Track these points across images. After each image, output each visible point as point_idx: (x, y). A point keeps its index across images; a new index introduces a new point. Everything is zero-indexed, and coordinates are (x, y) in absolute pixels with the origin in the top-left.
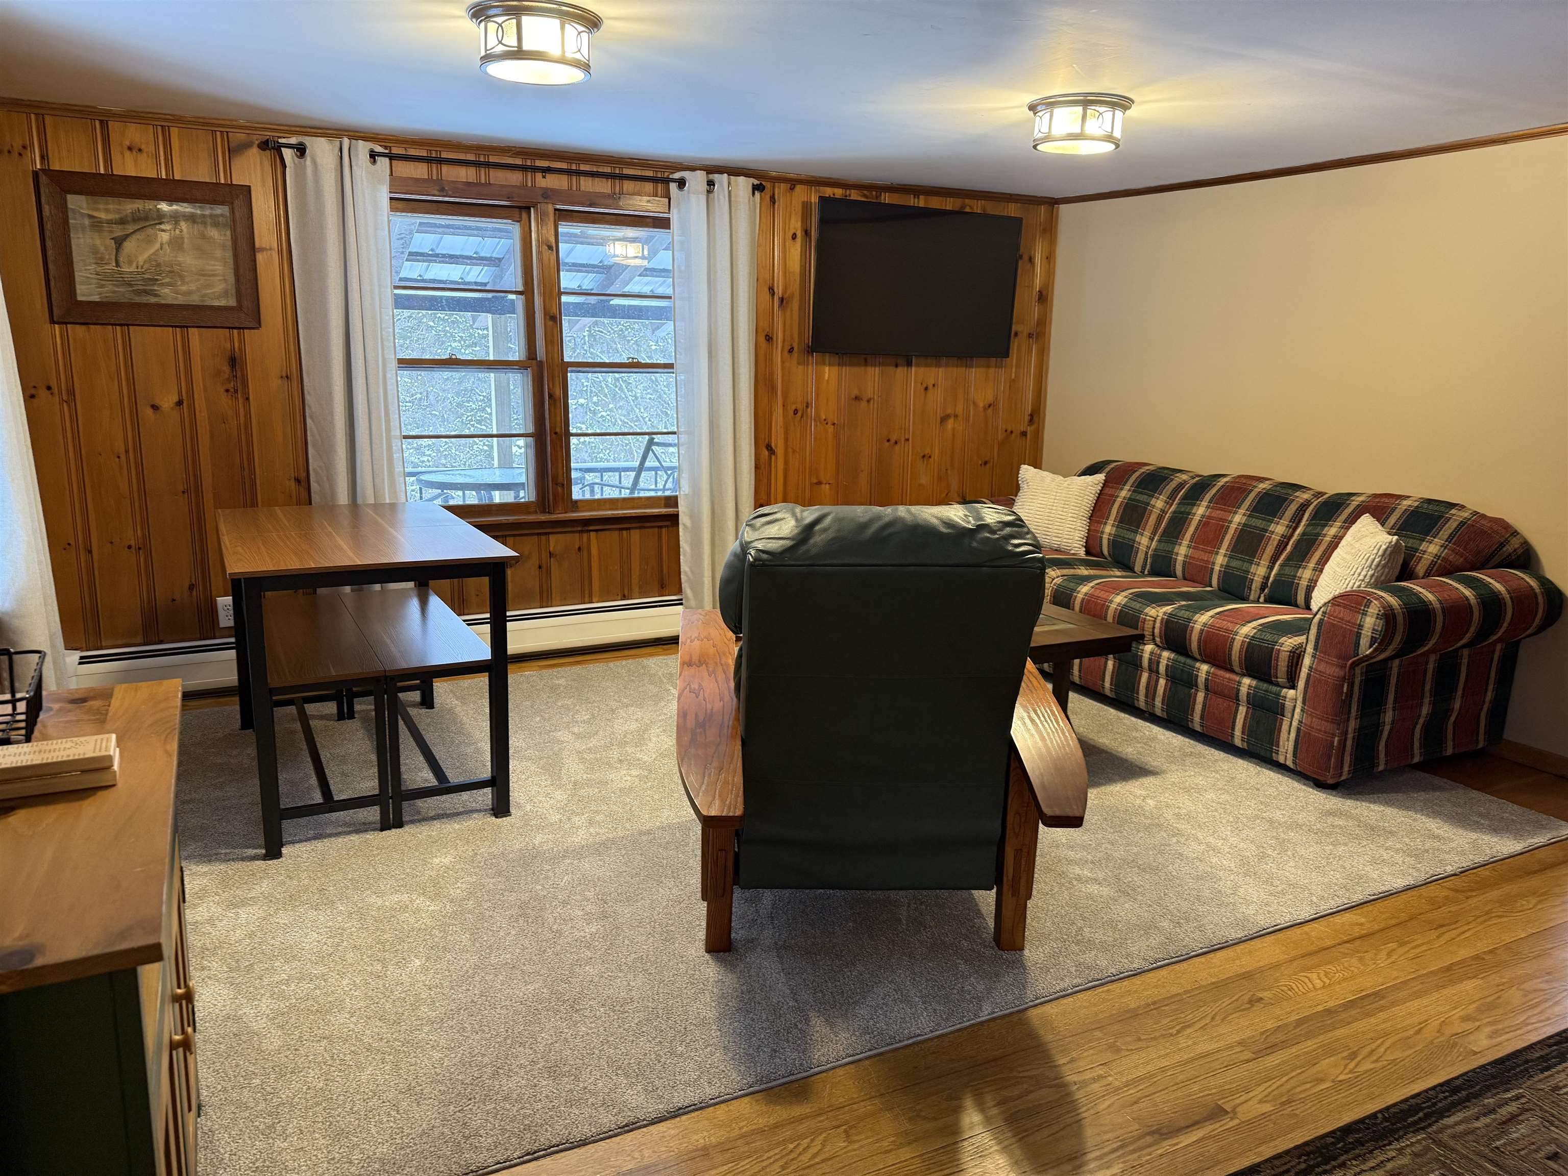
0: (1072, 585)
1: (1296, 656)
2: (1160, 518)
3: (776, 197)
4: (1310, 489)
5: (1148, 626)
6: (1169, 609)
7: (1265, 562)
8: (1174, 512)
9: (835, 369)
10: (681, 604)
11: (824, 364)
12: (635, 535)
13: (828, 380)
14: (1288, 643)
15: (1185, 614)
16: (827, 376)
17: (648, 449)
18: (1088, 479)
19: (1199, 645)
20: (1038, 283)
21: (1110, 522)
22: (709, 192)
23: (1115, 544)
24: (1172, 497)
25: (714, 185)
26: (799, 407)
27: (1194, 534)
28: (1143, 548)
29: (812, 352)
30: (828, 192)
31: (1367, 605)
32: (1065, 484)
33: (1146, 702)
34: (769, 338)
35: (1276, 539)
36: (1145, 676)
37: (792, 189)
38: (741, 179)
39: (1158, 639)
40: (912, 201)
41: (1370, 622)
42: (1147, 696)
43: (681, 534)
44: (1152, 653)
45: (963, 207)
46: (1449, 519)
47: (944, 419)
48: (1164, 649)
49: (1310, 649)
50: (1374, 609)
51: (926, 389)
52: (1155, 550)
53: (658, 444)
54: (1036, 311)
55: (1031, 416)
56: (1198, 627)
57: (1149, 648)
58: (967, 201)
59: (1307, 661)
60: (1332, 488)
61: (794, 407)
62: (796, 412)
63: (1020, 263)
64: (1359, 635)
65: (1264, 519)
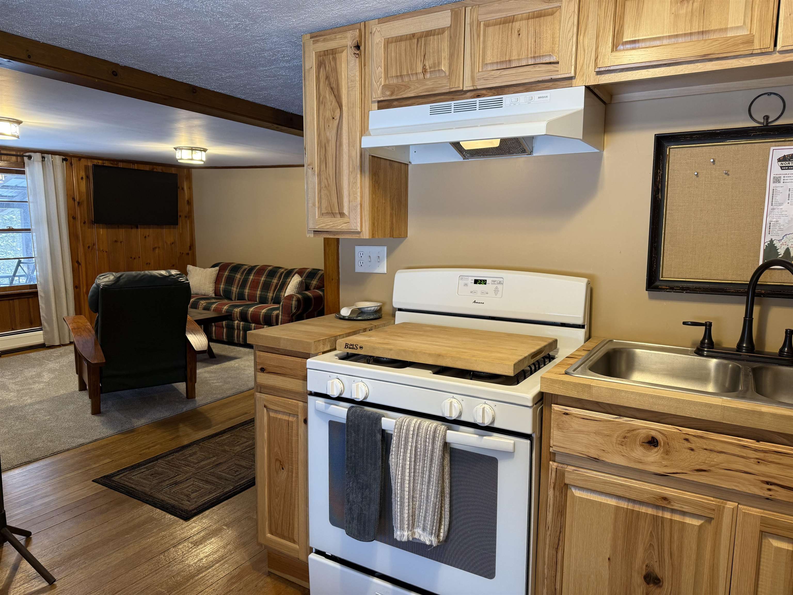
0: (209, 305)
1: (277, 316)
2: (239, 281)
3: (73, 163)
4: (284, 268)
5: (235, 315)
6: (241, 308)
7: (272, 292)
8: (243, 278)
9: (105, 230)
10: (42, 330)
11: (100, 228)
12: (17, 302)
13: (102, 234)
14: (275, 313)
15: (246, 309)
16: (101, 233)
17: (18, 265)
18: (213, 269)
19: (251, 318)
20: (186, 197)
21: (223, 283)
22: (42, 161)
23: (224, 291)
24: (242, 274)
25: (45, 158)
26: (90, 245)
27: (250, 286)
28: (234, 292)
29: (94, 223)
30: (95, 162)
31: (293, 298)
32: (205, 271)
33: (237, 340)
34: (74, 218)
35: (274, 284)
36: (236, 331)
37: (80, 160)
38: (57, 156)
39: (239, 318)
40: (132, 166)
41: (294, 303)
42: (237, 338)
43: (39, 300)
44: (237, 323)
45: (153, 169)
46: (318, 274)
47: (154, 249)
48: (240, 321)
49: (280, 313)
50: (294, 299)
51: (145, 237)
52: (238, 292)
53: (23, 263)
54: (187, 208)
55: (190, 247)
56: (250, 312)
57: (236, 322)
58: (154, 166)
59: (280, 317)
60: (290, 268)
61: (88, 245)
62: (89, 247)
63: (178, 190)
64: (292, 307)
65: (270, 278)
